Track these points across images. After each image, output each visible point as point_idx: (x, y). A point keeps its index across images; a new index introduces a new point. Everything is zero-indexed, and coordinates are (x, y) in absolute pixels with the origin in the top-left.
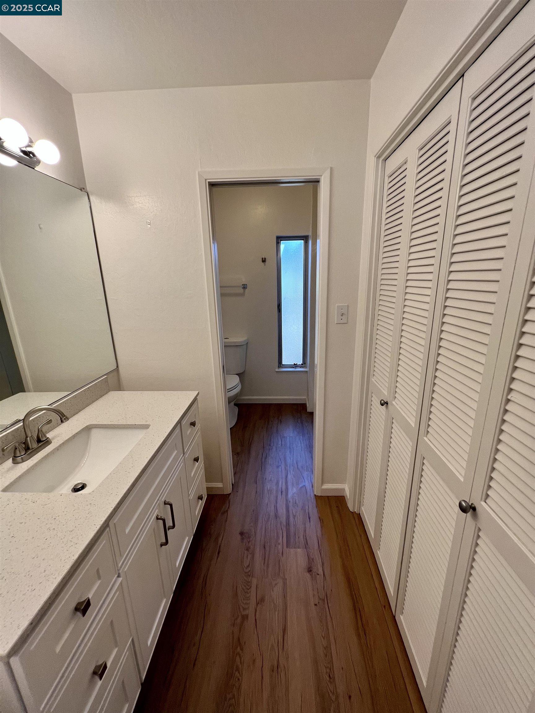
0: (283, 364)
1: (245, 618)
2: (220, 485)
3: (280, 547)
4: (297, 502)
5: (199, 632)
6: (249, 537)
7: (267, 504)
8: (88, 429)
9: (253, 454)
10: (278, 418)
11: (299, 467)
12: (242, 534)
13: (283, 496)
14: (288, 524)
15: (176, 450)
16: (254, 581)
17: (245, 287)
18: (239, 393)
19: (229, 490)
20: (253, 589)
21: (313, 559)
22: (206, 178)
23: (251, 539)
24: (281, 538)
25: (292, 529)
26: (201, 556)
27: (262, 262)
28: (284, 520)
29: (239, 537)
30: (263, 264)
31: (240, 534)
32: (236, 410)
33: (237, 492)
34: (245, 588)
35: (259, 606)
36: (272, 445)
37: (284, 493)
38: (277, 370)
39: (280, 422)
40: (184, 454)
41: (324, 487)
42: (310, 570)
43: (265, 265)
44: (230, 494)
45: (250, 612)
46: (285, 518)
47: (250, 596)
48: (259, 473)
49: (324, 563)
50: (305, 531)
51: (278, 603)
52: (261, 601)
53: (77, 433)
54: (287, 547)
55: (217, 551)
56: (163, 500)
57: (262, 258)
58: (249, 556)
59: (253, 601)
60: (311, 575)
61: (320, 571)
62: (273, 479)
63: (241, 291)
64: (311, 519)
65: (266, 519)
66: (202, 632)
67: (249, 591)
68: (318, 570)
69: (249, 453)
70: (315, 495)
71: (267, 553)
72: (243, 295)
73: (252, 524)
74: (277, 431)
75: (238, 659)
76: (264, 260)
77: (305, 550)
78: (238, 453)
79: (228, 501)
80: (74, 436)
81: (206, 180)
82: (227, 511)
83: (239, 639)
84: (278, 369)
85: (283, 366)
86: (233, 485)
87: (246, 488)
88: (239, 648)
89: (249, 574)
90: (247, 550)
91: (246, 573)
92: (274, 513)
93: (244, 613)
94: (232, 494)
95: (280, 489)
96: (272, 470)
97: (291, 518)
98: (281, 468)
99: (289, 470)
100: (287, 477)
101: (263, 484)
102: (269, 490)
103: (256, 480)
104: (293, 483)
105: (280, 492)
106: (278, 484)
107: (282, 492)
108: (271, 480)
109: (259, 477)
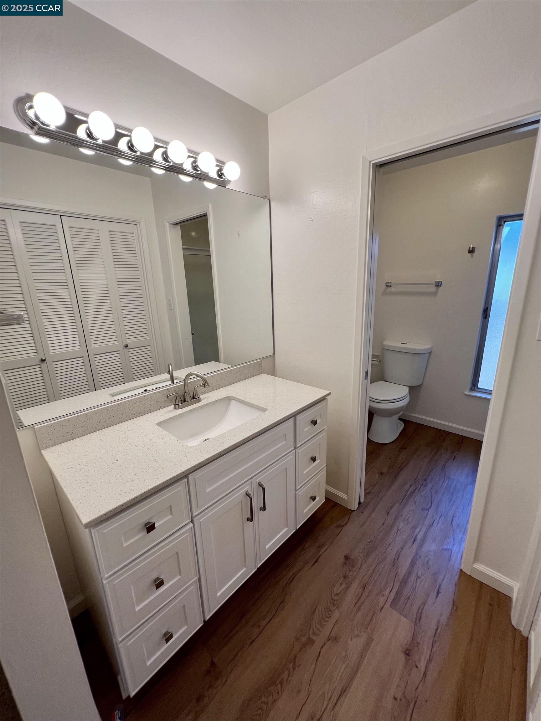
0: (478, 387)
1: (311, 642)
2: (344, 496)
3: (382, 600)
4: (430, 563)
5: (267, 620)
6: (353, 567)
7: (390, 543)
8: (229, 399)
9: (400, 480)
10: (453, 452)
11: (454, 523)
12: (347, 558)
13: (414, 545)
14: (404, 582)
15: (285, 440)
16: (336, 615)
17: (438, 284)
18: (404, 408)
19: (354, 506)
20: (332, 621)
21: (418, 644)
22: (370, 160)
23: (354, 569)
24: (388, 591)
25: (407, 591)
26: (300, 553)
27: (469, 253)
28: (402, 572)
29: (342, 559)
30: (469, 255)
31: (345, 556)
32: (402, 426)
33: (362, 513)
34: (324, 613)
35: (329, 643)
36: (428, 481)
37: (417, 543)
38: (467, 393)
39: (453, 459)
40: (295, 448)
41: (477, 566)
42: (408, 653)
43: (472, 256)
44: (354, 511)
45: (319, 640)
46: (404, 572)
47: (325, 625)
48: (397, 505)
49: (431, 660)
50: (424, 604)
51: (351, 656)
52: (333, 639)
53: (219, 400)
54: (391, 606)
55: (315, 559)
56: (258, 480)
57: (469, 248)
58: (343, 586)
59: (325, 633)
60: (407, 661)
61: (422, 665)
62: (410, 520)
63: (433, 289)
64: (440, 595)
65: (380, 559)
66: (269, 622)
67: (327, 619)
68: (419, 660)
69: (396, 477)
70: (461, 570)
71: (364, 597)
72: (435, 294)
73: (362, 555)
74: (444, 466)
75: (286, 673)
76: (471, 249)
77: (413, 625)
78: (382, 474)
79: (348, 518)
80: (216, 402)
81: (370, 162)
82: (343, 526)
83: (295, 657)
84: (469, 392)
85: (477, 390)
86: (360, 503)
87: (374, 514)
88: (292, 665)
89: (335, 603)
90: (345, 577)
91: (332, 599)
92: (394, 557)
93: (313, 637)
94: (355, 513)
95: (414, 536)
96: (415, 509)
97: (413, 577)
98: (428, 513)
99: (438, 520)
100: (430, 527)
101: (396, 519)
102: (400, 530)
103: (389, 511)
104: (435, 537)
105: (412, 540)
106: (415, 528)
107: (415, 540)
108: (407, 520)
109: (395, 509)
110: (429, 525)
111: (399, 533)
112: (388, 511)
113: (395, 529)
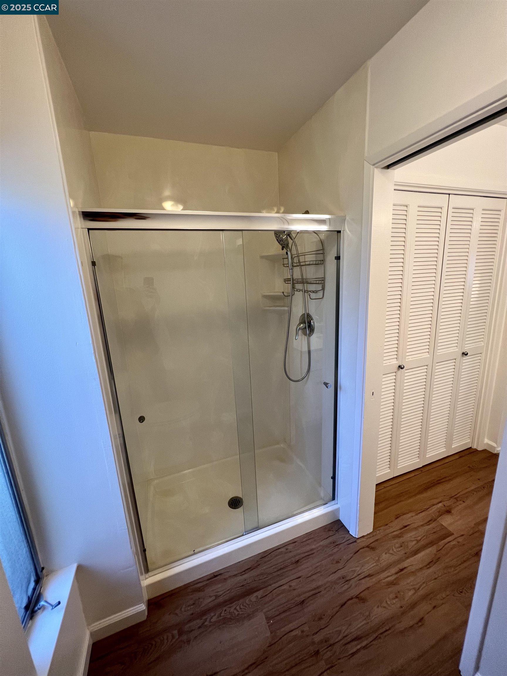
46: (430, 549)
48: (400, 627)
62: (392, 596)
64: (405, 525)
65: (453, 569)
92: (435, 565)
95: (399, 574)
96: (376, 607)
97: (422, 543)
98: (361, 593)
99: (357, 578)
100: (372, 576)
101: (413, 605)
102: (414, 589)
103: (417, 623)
104: (376, 562)
105: (403, 572)
106: (393, 582)
107: (402, 570)
108: (397, 597)
109: (407, 622)
110: (371, 577)
111: (417, 586)
112: (420, 624)
113: (421, 592)
